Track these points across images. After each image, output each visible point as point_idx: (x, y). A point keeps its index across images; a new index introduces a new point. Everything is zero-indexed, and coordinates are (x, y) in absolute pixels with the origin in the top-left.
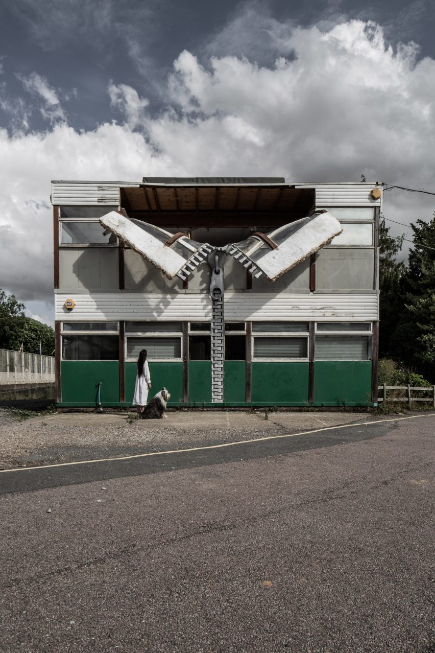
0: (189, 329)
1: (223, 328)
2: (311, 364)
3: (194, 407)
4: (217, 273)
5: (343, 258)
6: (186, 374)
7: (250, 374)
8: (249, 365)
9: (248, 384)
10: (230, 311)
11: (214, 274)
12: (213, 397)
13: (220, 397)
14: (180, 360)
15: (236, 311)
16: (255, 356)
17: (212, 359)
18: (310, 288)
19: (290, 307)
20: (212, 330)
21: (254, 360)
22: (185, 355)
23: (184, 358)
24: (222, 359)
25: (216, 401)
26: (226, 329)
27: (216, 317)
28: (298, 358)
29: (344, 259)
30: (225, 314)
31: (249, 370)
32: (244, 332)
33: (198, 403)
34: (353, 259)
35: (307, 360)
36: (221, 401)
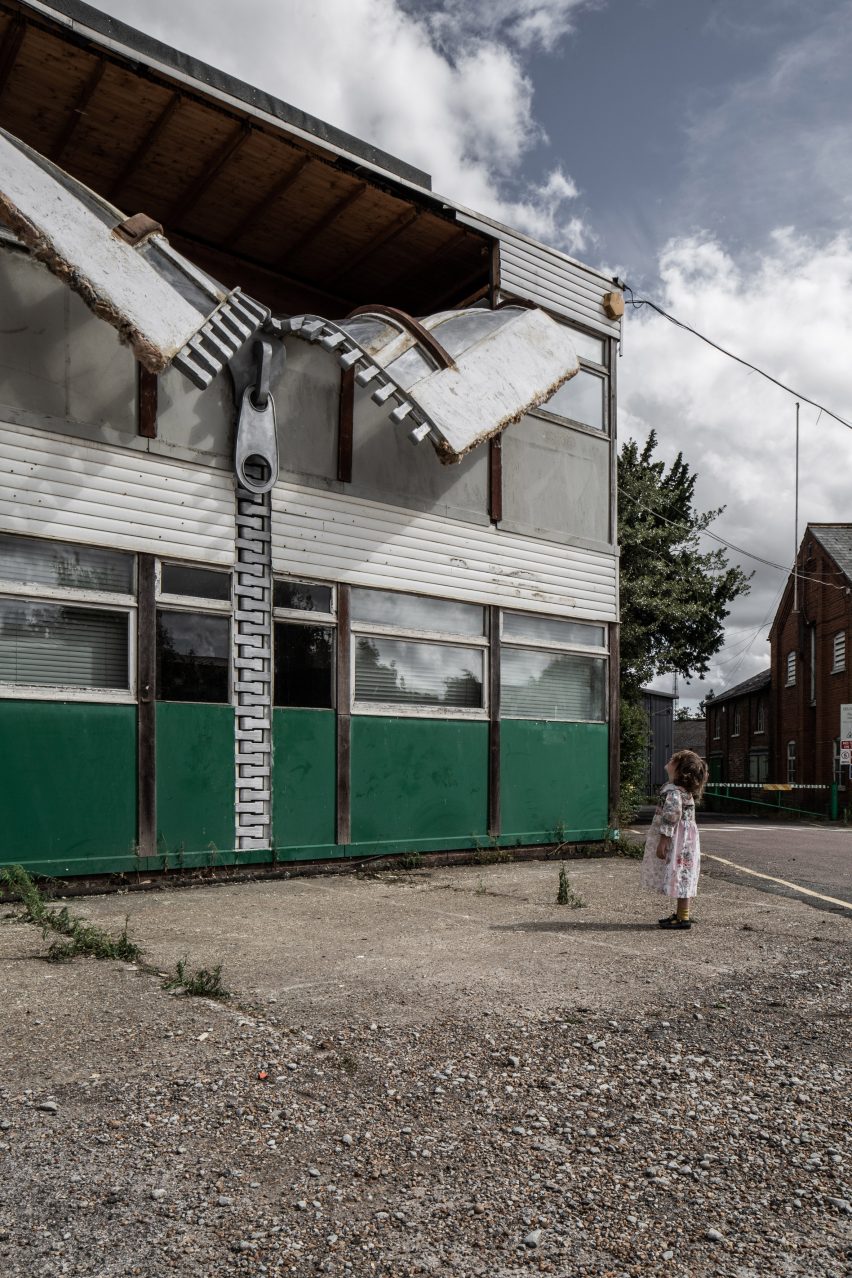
0: (158, 585)
1: (269, 596)
2: (493, 726)
3: (178, 871)
4: (259, 404)
5: (554, 448)
6: (150, 749)
7: (346, 752)
8: (347, 722)
9: (341, 786)
10: (290, 542)
11: (246, 406)
12: (240, 831)
13: (259, 832)
14: (126, 697)
15: (309, 545)
16: (361, 696)
17: (234, 700)
18: (490, 512)
19: (446, 558)
20: (235, 600)
21: (359, 708)
22: (142, 680)
23: (141, 692)
24: (267, 700)
25: (248, 846)
26: (277, 603)
27: (248, 556)
28: (463, 709)
29: (556, 451)
30: (275, 551)
31: (347, 741)
32: (330, 618)
33: (192, 856)
34: (571, 455)
35: (481, 715)
36: (264, 845)
